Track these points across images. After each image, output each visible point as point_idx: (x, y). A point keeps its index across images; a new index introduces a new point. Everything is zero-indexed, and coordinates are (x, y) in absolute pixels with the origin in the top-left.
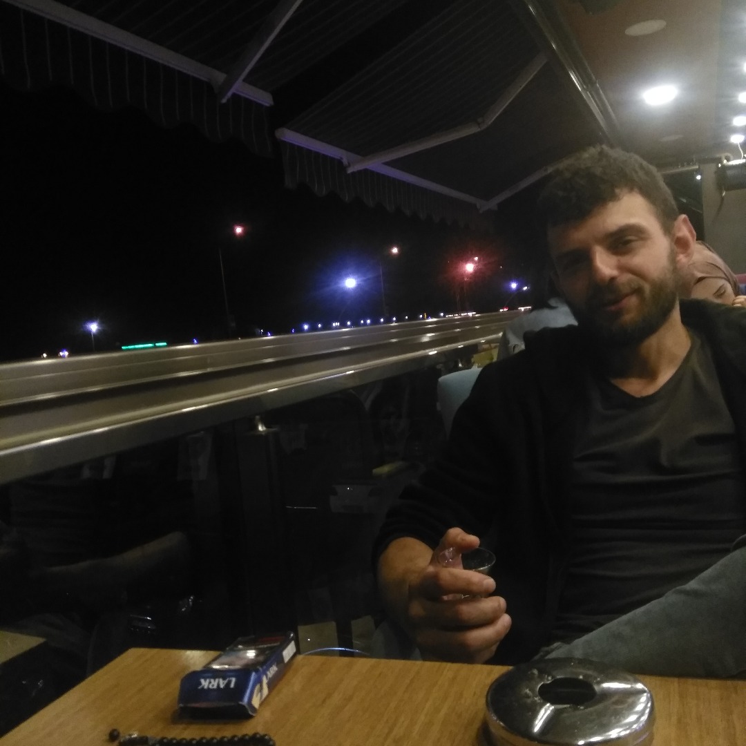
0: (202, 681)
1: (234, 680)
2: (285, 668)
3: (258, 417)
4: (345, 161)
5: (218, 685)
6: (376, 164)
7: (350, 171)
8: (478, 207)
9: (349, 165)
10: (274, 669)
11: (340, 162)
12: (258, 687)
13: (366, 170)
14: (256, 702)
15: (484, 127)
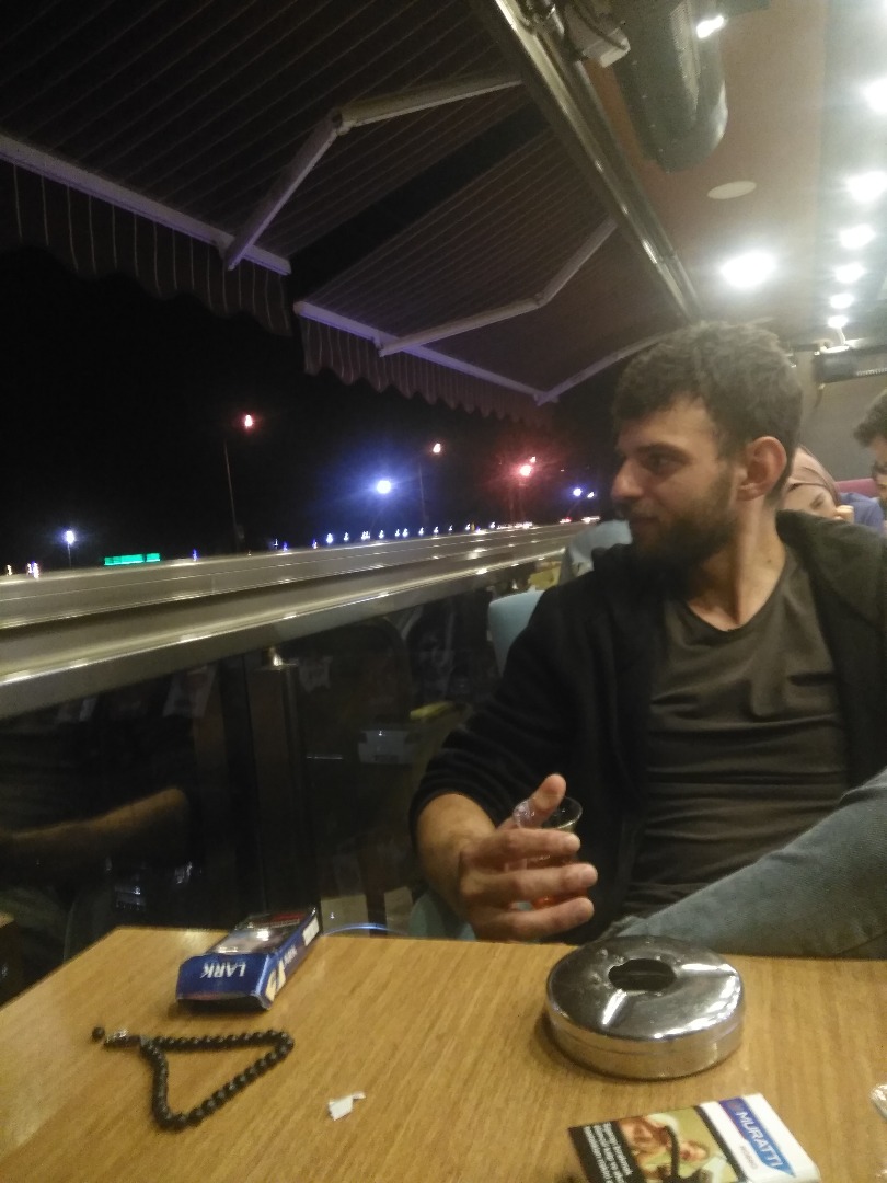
0: (206, 968)
1: (243, 967)
2: (305, 952)
3: (272, 649)
4: (377, 342)
5: (225, 972)
6: (414, 345)
7: (383, 353)
8: (536, 397)
9: (382, 347)
10: (292, 953)
11: (371, 343)
12: (273, 975)
13: (402, 353)
14: (271, 992)
15: (543, 303)
